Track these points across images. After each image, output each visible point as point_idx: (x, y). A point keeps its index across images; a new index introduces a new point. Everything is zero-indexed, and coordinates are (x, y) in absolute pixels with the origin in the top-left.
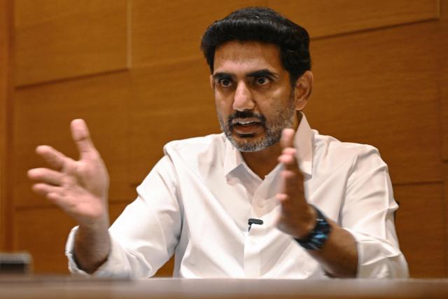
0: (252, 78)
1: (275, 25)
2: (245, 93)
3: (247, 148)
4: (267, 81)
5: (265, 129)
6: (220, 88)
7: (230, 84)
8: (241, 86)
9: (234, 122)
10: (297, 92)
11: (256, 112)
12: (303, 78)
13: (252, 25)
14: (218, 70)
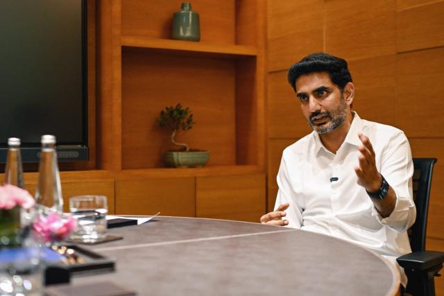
0: (317, 93)
1: (322, 62)
2: (314, 101)
3: (322, 131)
4: (325, 93)
5: (331, 118)
6: (302, 102)
7: (306, 99)
8: (312, 98)
9: (313, 119)
10: (345, 96)
11: (323, 111)
12: (347, 86)
13: (310, 65)
14: (299, 92)
